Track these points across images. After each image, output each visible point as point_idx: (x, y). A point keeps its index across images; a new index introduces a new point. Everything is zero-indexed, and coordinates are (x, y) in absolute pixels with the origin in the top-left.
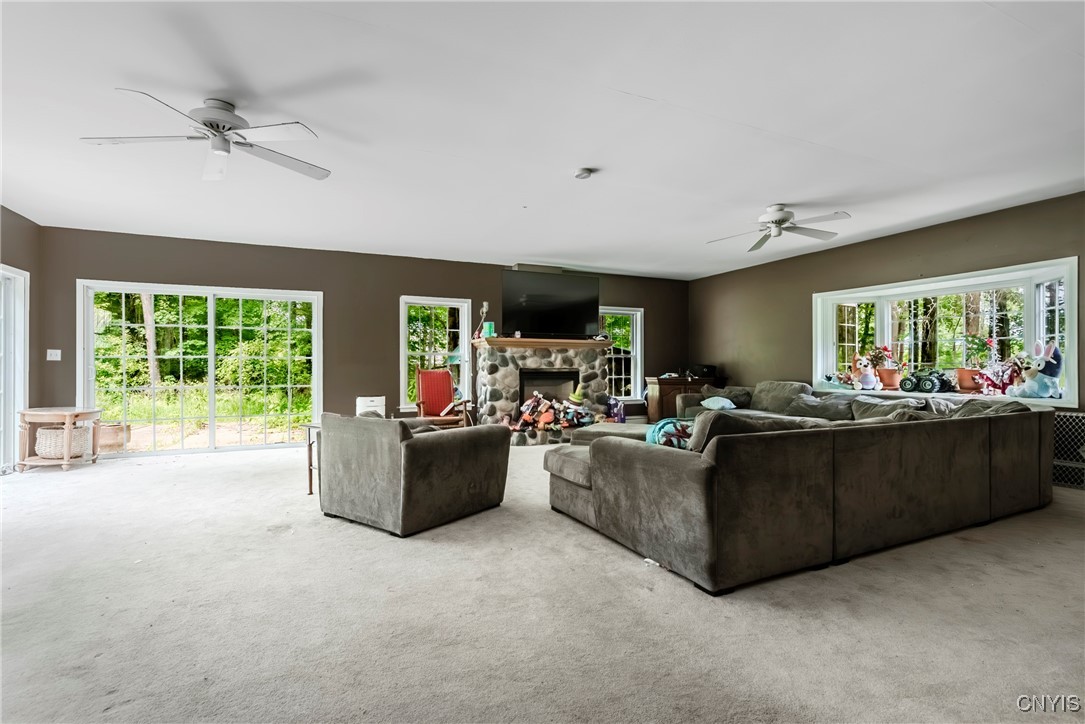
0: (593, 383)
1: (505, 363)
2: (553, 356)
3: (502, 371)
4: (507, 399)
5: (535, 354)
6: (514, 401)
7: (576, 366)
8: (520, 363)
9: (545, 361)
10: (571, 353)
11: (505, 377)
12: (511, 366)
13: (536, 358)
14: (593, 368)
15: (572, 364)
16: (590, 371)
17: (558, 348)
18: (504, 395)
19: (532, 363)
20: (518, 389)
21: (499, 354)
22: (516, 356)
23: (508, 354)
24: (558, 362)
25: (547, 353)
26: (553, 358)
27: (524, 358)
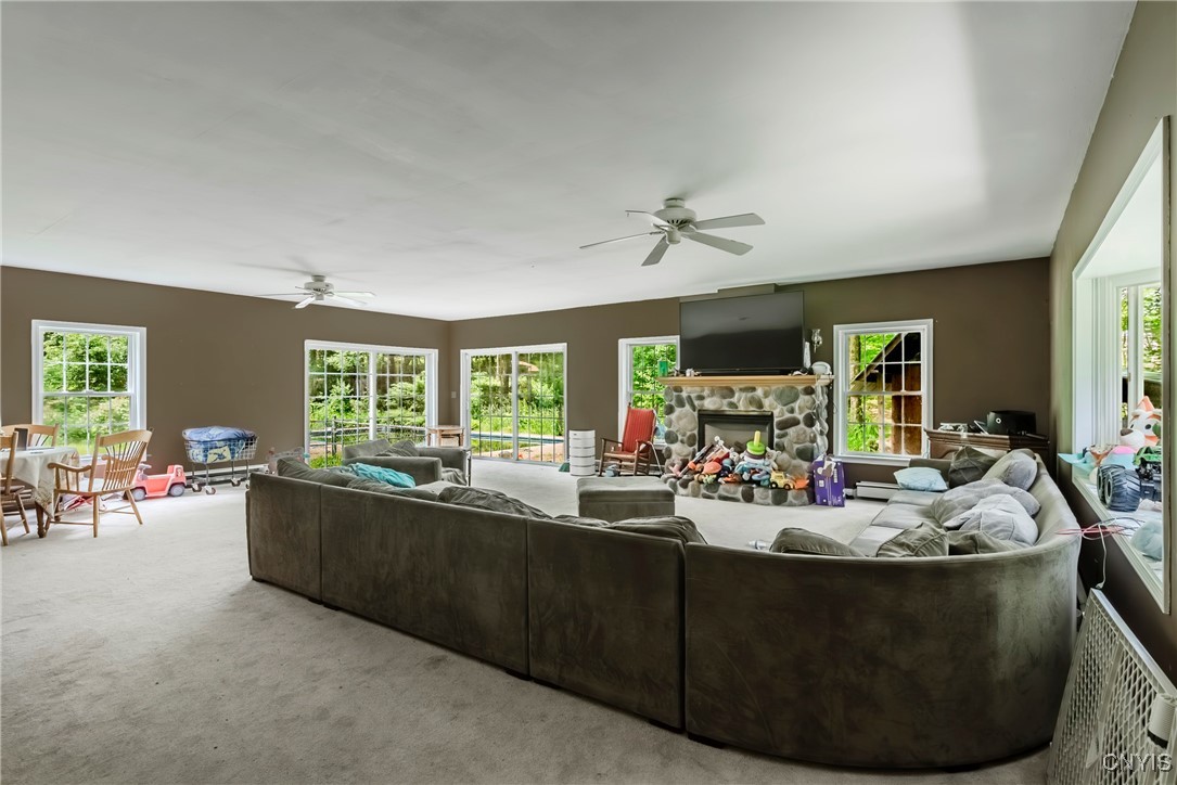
0: (791, 431)
1: (681, 403)
2: (737, 395)
3: (678, 411)
4: (682, 442)
5: (712, 394)
6: (691, 445)
7: (767, 408)
8: (696, 403)
9: (725, 401)
10: (759, 392)
11: (679, 418)
12: (687, 407)
13: (715, 398)
14: (792, 411)
15: (760, 406)
16: (788, 415)
17: (742, 386)
18: (680, 438)
19: (710, 404)
20: (696, 432)
21: (675, 394)
22: (693, 396)
23: (684, 394)
24: (743, 406)
25: (730, 392)
26: (735, 400)
27: (701, 398)
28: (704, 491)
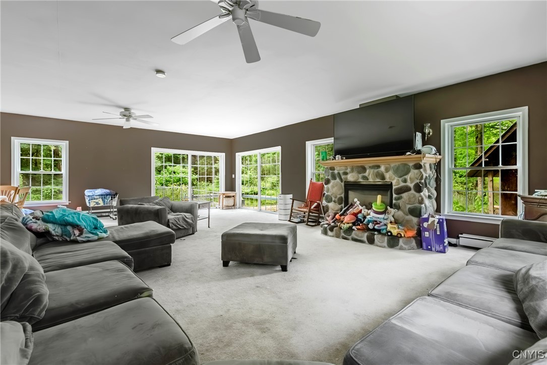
0: (405, 195)
1: (334, 177)
2: (367, 171)
3: (332, 182)
4: (335, 202)
5: (352, 171)
6: (340, 204)
7: (387, 180)
8: (343, 177)
9: (360, 176)
10: (382, 169)
11: (333, 187)
12: (338, 180)
13: (353, 174)
14: (405, 181)
15: (383, 178)
16: (402, 184)
17: (371, 165)
18: (333, 199)
19: (351, 178)
20: (343, 195)
21: (331, 171)
22: (341, 172)
23: (336, 172)
24: (371, 178)
25: (363, 169)
26: (366, 174)
27: (346, 173)
28: (343, 234)
